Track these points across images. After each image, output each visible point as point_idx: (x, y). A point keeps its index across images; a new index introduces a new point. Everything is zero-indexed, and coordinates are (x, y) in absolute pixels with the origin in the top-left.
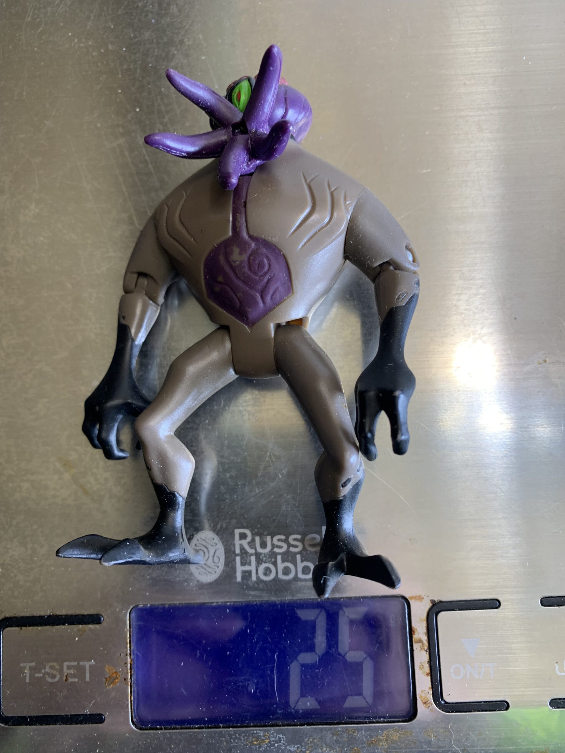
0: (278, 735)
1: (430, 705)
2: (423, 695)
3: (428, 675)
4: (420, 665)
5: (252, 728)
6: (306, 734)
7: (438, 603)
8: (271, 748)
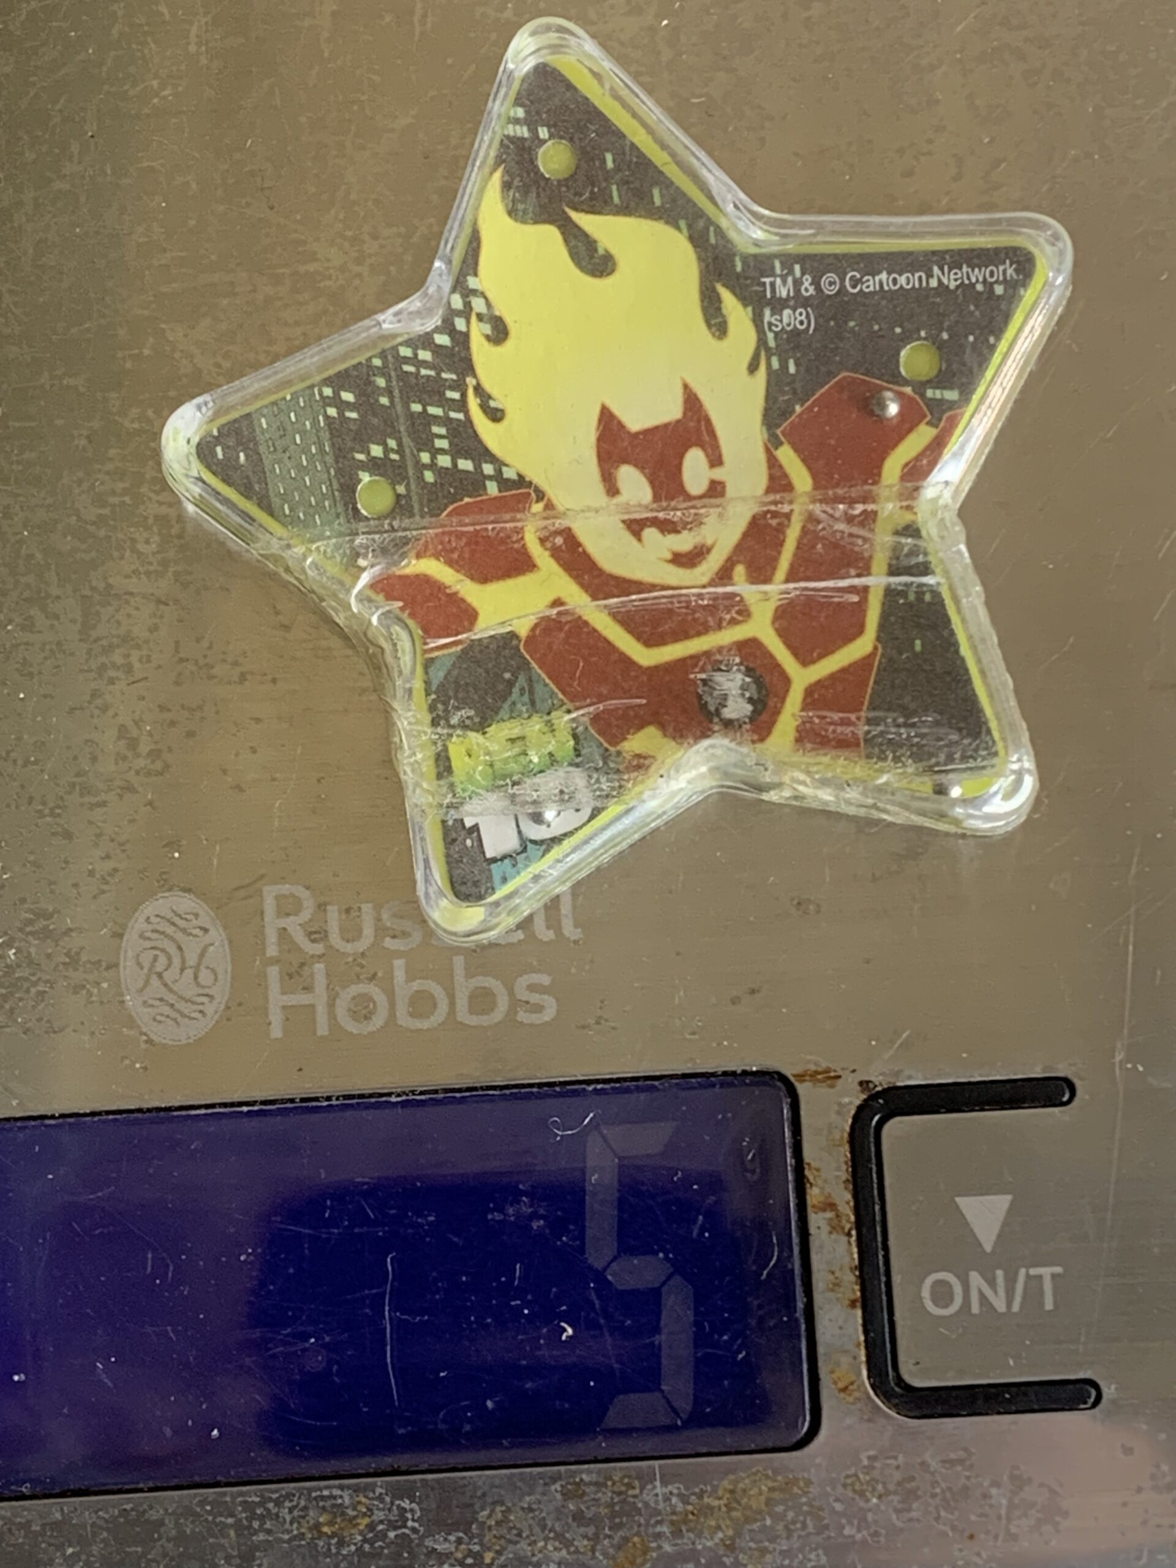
0: (397, 1502)
1: (860, 1395)
2: (838, 1366)
3: (853, 1304)
4: (831, 1277)
5: (316, 1484)
6: (484, 1495)
7: (886, 1090)
8: (377, 1545)
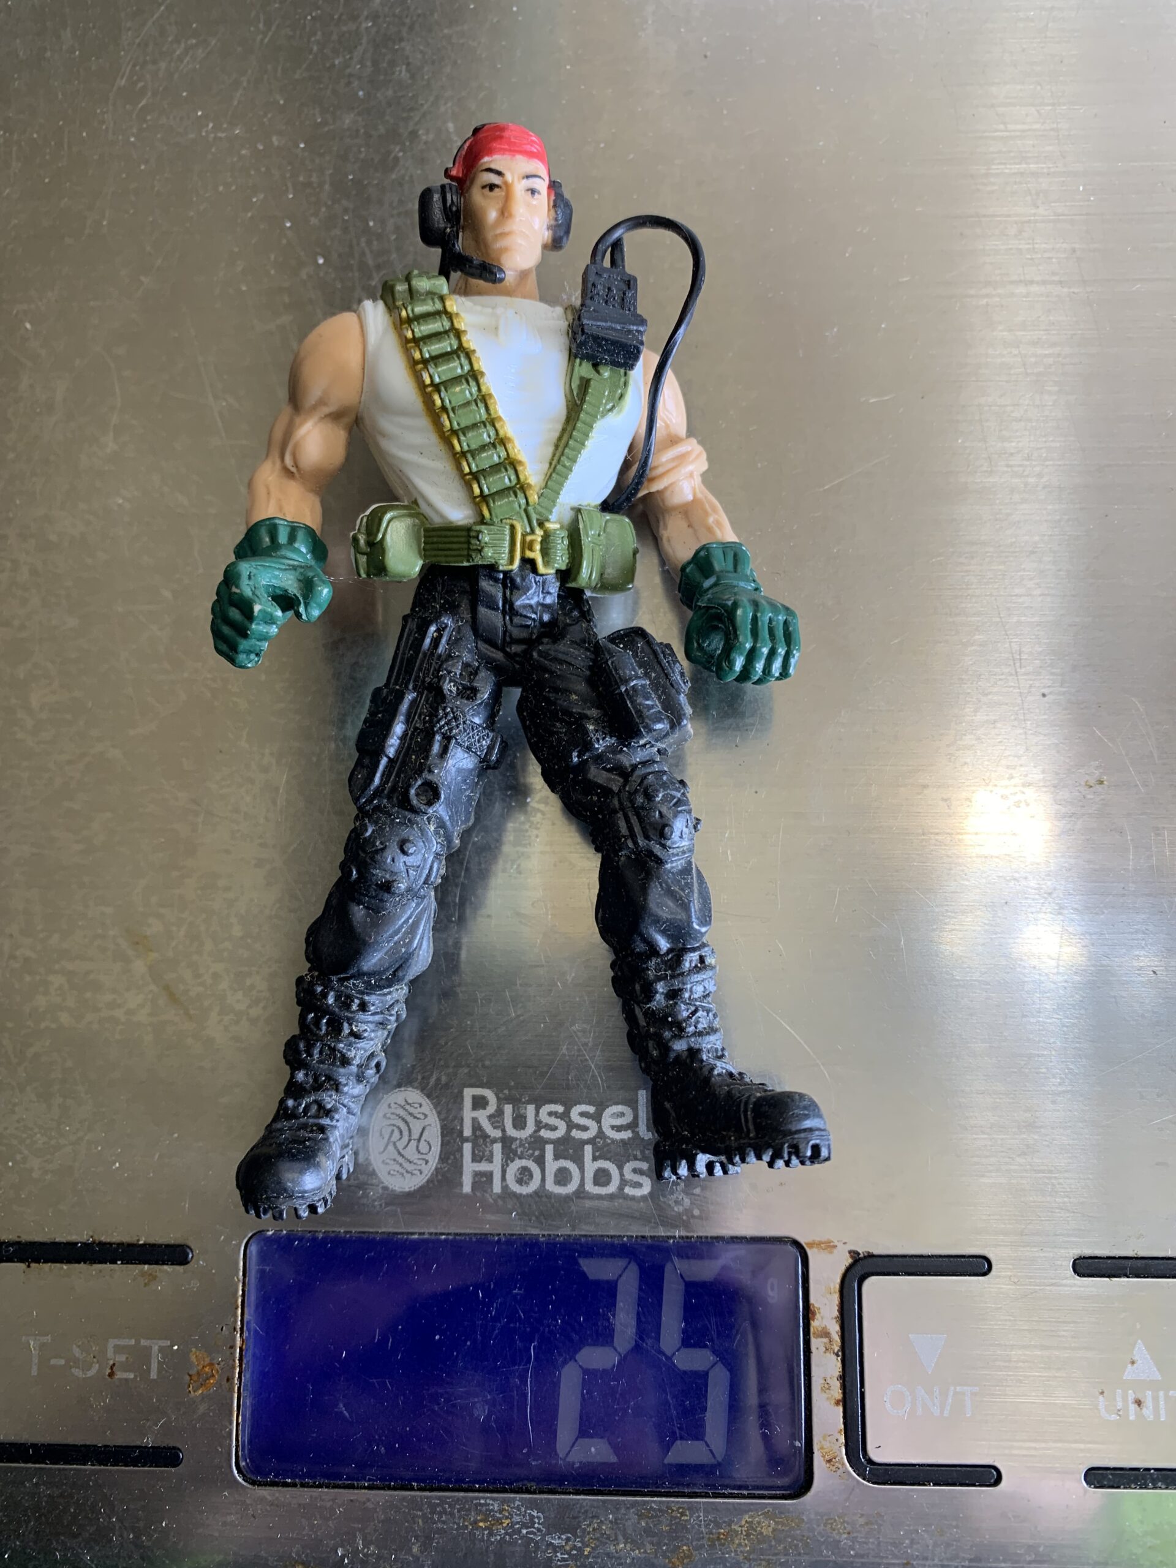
0: (529, 1511)
1: (840, 1466)
2: (827, 1445)
3: (837, 1403)
4: (823, 1381)
5: (476, 1494)
6: (586, 1511)
7: (865, 1257)
8: (514, 1537)
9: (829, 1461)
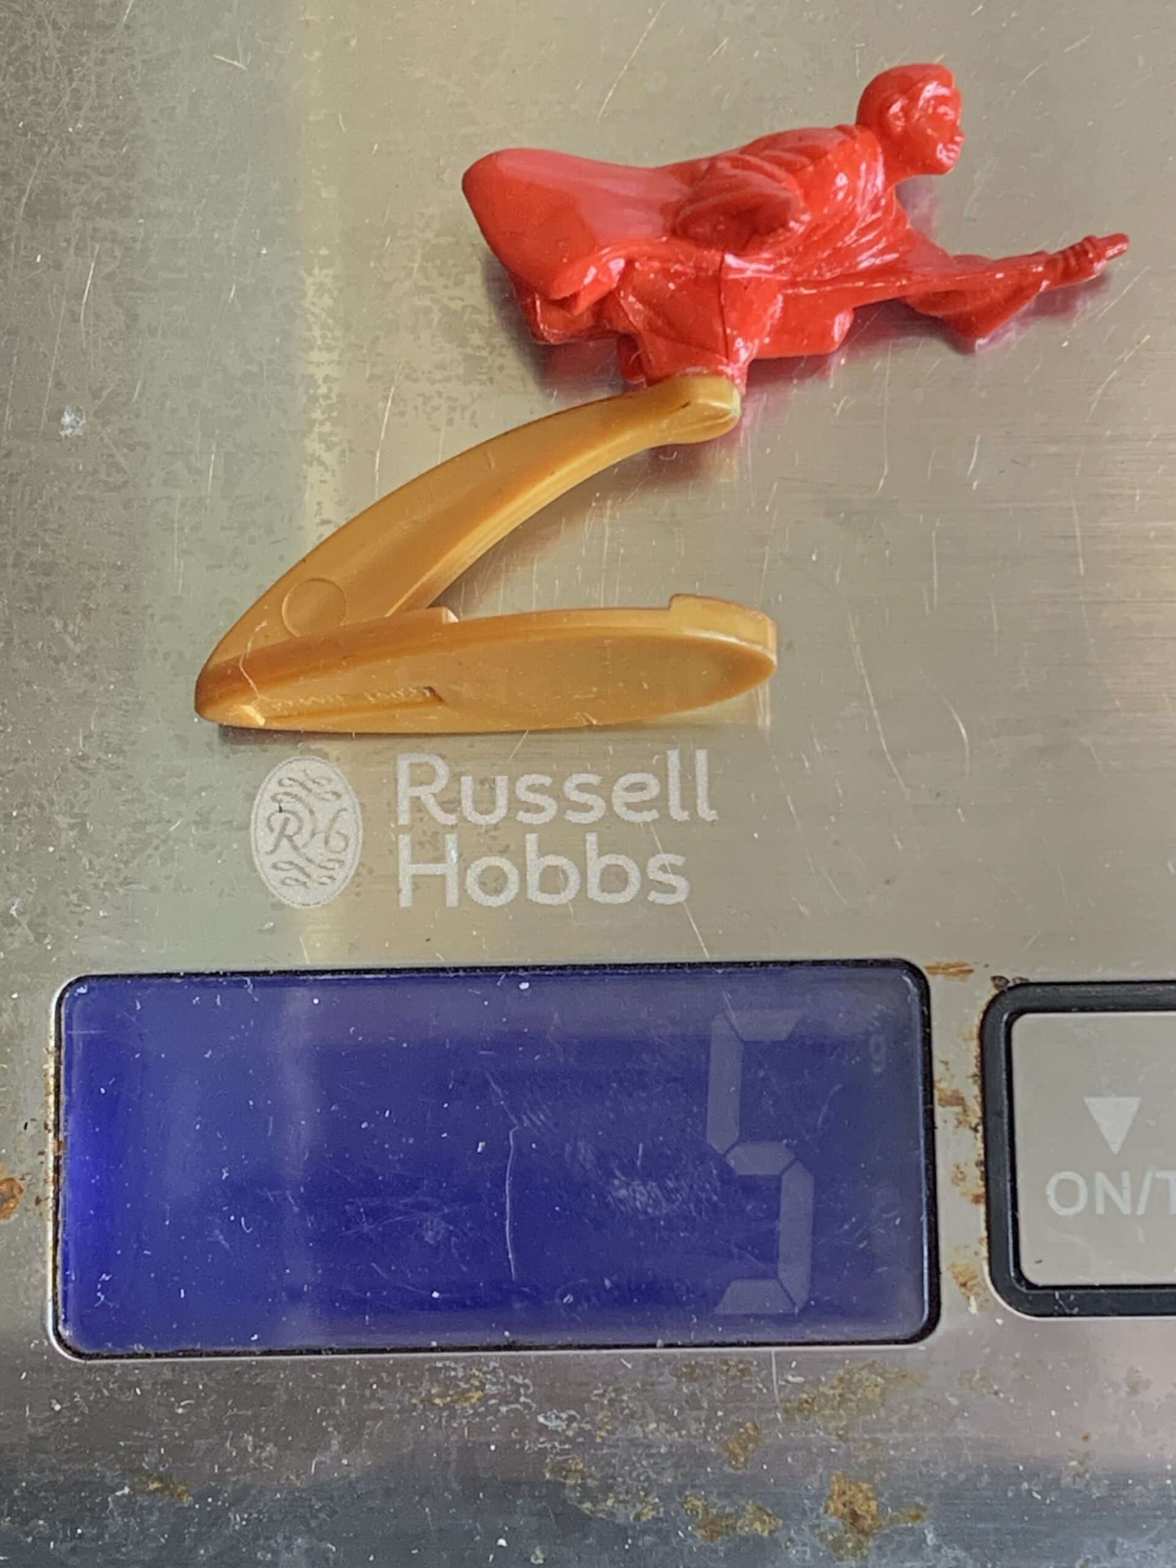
0: (511, 1377)
1: (981, 1291)
2: (959, 1260)
3: (976, 1200)
4: (954, 1169)
5: (431, 1355)
7: (1016, 986)
8: (488, 1419)
9: (964, 1285)
